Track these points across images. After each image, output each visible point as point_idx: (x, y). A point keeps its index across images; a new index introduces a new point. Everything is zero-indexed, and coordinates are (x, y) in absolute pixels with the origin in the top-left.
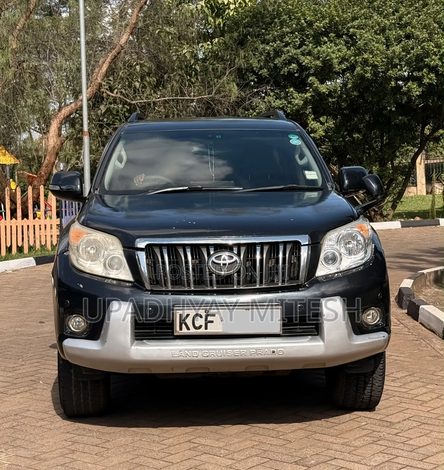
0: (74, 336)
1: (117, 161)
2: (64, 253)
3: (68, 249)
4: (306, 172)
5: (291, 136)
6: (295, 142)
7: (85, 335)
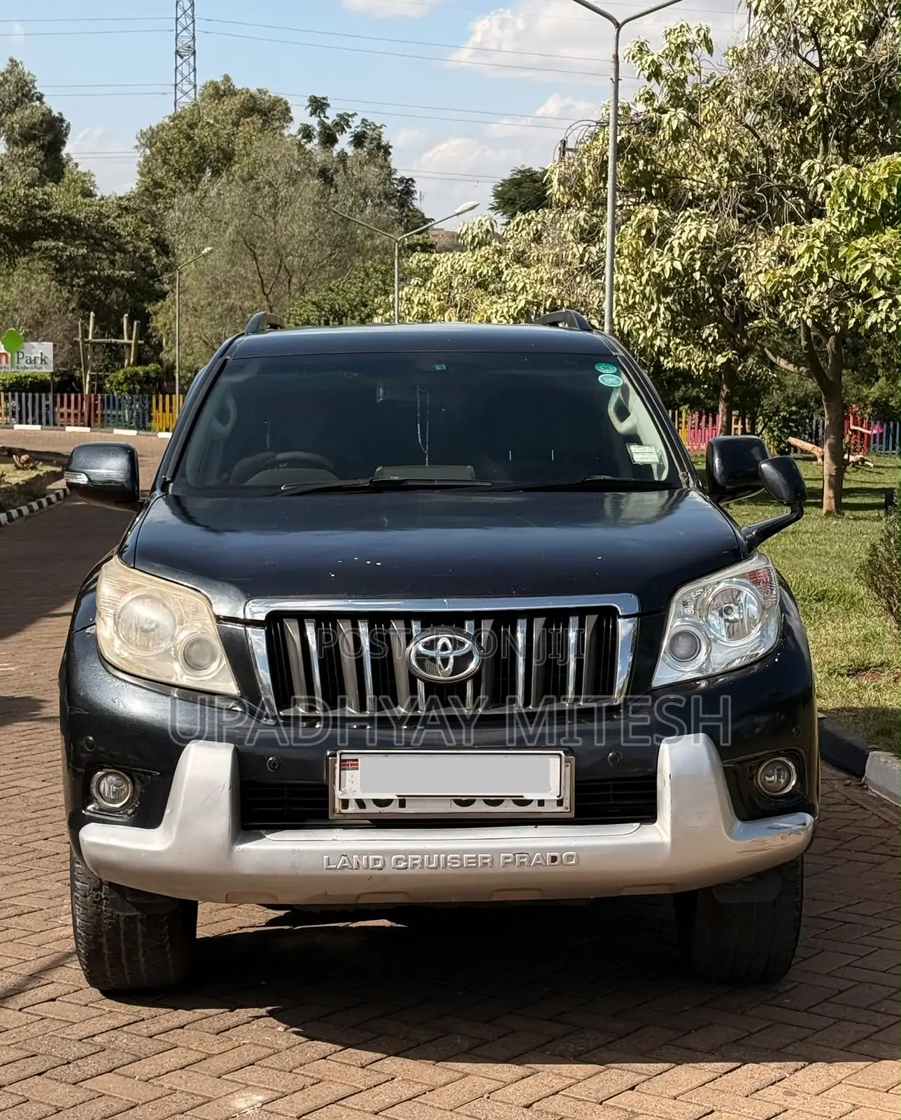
0: (106, 817)
1: (215, 420)
2: (86, 628)
3: (94, 619)
4: (633, 449)
5: (600, 368)
6: (610, 380)
7: (130, 815)
